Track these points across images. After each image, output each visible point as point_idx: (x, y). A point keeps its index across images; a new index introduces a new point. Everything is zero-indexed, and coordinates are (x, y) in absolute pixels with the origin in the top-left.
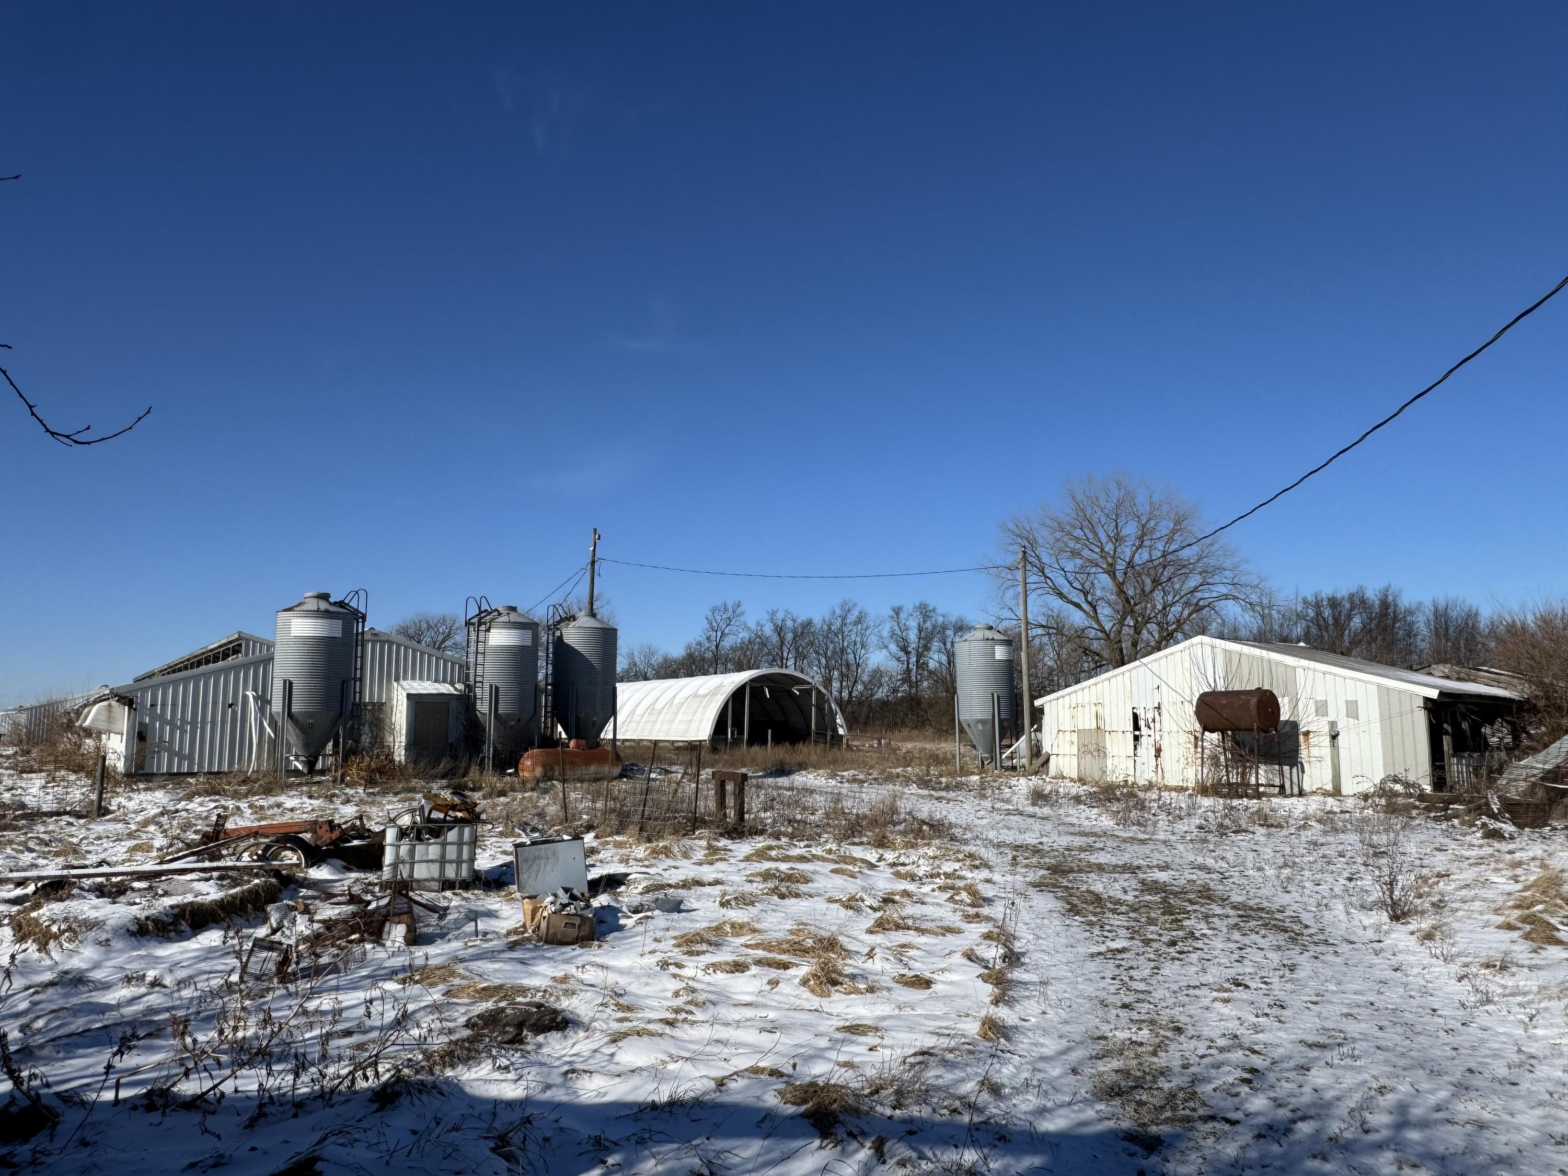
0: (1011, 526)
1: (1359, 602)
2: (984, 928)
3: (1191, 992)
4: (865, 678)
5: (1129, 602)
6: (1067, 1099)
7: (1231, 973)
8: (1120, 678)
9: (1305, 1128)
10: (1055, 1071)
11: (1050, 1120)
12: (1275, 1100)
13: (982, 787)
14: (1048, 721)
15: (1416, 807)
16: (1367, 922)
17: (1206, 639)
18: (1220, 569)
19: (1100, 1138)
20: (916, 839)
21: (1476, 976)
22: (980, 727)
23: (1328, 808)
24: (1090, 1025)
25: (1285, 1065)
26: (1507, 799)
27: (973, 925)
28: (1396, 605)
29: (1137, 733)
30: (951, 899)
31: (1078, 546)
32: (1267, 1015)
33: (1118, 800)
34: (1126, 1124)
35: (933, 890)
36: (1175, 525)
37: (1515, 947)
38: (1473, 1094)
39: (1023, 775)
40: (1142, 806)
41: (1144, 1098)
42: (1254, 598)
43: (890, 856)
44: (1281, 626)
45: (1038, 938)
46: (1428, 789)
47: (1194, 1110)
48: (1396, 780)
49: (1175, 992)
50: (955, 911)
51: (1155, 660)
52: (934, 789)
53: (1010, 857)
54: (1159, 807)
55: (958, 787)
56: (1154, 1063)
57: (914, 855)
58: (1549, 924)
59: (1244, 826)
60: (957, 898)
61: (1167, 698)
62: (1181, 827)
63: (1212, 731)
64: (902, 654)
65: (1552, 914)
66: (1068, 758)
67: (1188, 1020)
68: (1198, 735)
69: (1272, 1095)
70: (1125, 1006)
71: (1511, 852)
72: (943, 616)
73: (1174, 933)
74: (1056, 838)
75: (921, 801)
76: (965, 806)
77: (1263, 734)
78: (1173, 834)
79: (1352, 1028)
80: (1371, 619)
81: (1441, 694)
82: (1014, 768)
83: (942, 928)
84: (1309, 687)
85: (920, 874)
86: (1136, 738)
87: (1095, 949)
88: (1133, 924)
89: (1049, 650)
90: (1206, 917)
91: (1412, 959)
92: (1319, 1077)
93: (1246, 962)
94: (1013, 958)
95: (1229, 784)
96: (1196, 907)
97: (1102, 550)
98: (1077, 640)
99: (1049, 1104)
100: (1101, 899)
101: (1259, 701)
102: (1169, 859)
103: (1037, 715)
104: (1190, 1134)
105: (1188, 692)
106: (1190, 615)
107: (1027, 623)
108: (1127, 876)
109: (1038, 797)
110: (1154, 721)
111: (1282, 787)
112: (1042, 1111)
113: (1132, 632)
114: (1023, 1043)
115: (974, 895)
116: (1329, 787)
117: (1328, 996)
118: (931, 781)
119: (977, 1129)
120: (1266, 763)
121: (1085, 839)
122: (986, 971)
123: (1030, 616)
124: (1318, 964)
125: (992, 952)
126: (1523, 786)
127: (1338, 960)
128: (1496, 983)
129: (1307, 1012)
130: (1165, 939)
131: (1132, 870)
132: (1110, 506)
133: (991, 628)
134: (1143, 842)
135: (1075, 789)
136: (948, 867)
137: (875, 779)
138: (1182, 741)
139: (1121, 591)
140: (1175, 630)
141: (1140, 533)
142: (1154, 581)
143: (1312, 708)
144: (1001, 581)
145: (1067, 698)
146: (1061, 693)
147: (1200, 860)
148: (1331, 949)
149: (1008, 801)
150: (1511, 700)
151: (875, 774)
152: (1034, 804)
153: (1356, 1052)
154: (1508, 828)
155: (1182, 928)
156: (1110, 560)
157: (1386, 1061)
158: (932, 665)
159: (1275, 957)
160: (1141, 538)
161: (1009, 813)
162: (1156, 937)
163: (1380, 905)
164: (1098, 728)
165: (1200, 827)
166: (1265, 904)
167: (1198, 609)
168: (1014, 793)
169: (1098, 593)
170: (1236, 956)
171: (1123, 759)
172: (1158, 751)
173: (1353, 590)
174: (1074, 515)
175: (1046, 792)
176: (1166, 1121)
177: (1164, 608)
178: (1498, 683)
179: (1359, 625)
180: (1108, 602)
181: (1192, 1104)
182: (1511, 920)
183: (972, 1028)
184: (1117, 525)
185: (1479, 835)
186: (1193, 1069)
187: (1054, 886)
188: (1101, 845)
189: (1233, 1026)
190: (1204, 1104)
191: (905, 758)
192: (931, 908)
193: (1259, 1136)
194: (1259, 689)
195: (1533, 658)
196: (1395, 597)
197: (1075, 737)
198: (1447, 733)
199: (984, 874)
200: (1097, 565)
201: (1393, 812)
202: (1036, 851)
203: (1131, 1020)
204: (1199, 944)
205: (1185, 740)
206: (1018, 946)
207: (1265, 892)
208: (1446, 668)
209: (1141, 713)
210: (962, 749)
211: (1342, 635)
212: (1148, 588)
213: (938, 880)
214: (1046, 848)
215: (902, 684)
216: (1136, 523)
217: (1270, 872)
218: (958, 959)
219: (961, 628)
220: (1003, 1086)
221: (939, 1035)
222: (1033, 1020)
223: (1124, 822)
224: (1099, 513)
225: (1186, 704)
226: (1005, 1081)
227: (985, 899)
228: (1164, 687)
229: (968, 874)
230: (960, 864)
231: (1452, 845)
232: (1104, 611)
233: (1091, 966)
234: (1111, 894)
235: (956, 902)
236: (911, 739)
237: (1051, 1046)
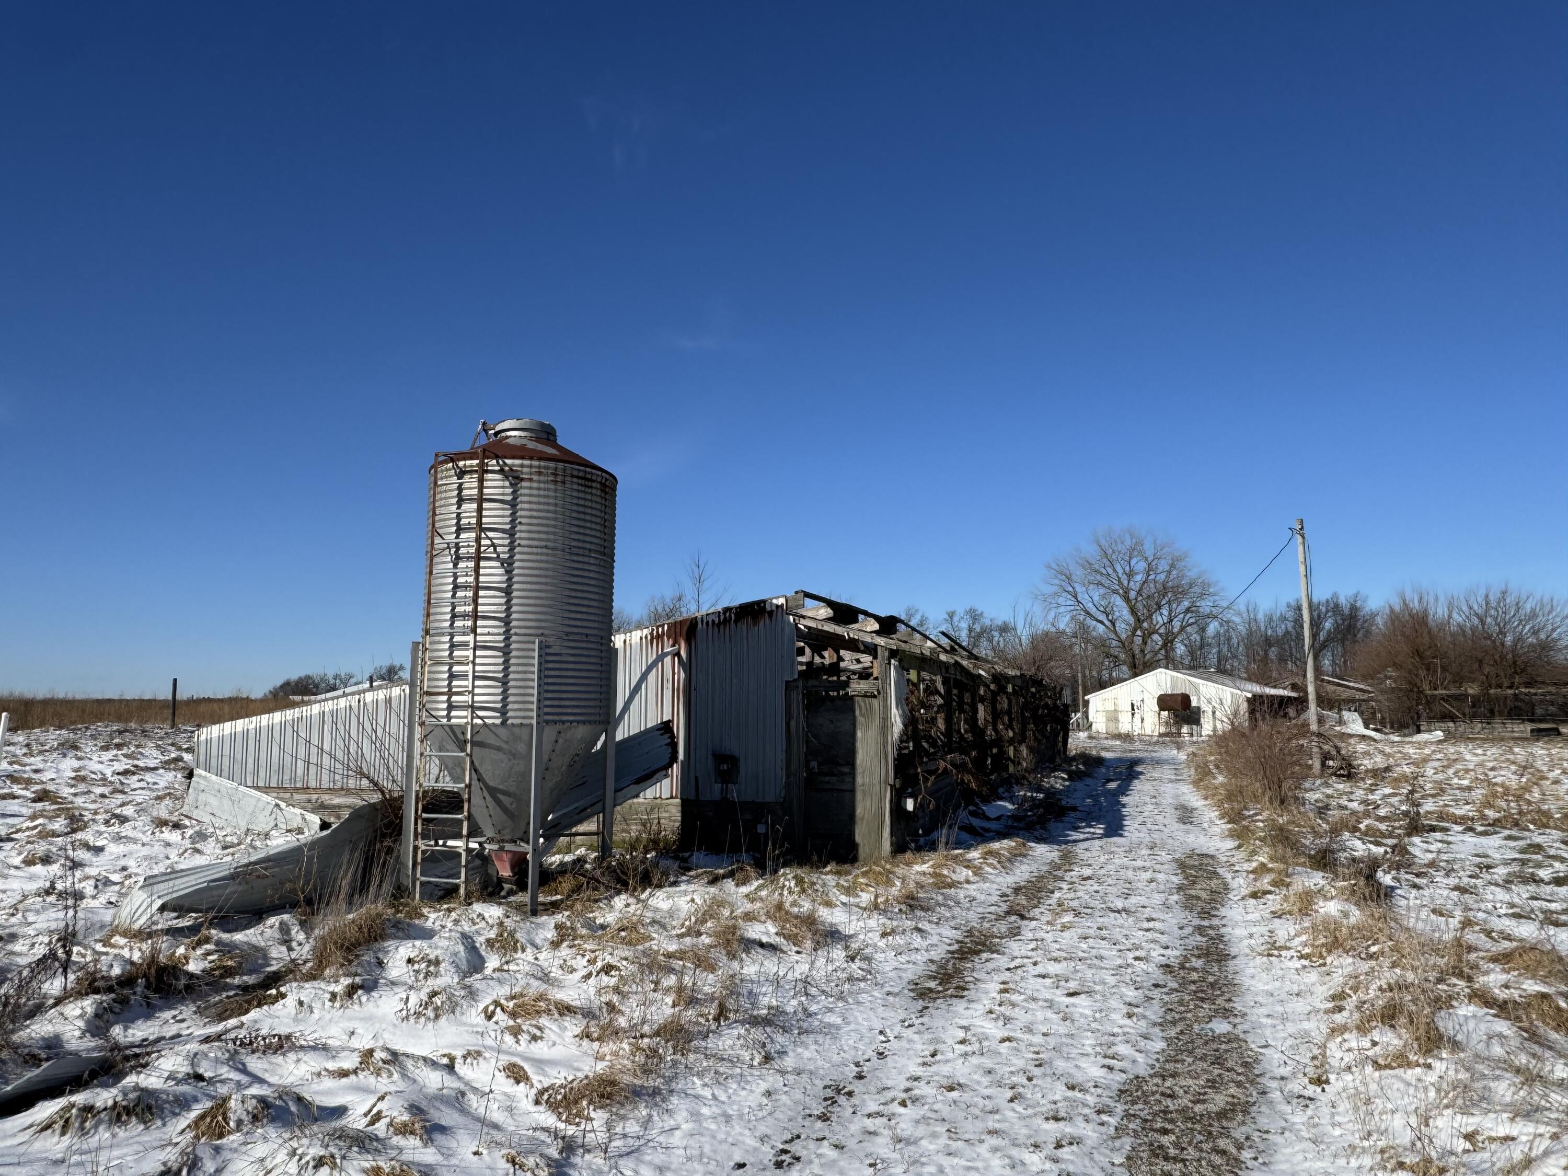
5: (1138, 619)
14: (1092, 707)
29: (1133, 712)
31: (1102, 579)
33: (1124, 738)
61: (1146, 696)
63: (1164, 711)
66: (1101, 722)
68: (1160, 713)
77: (1186, 712)
81: (1253, 695)
95: (1173, 732)
97: (1119, 582)
101: (1184, 698)
103: (1086, 703)
105: (1155, 693)
110: (1141, 706)
111: (1193, 733)
120: (1188, 723)
132: (1125, 550)
135: (1105, 734)
138: (1152, 715)
139: (1133, 612)
141: (1147, 570)
145: (1100, 696)
146: (1098, 693)
150: (1291, 697)
156: (1125, 589)
160: (1148, 574)
164: (1116, 710)
169: (1117, 615)
171: (1127, 723)
172: (1143, 720)
174: (1099, 557)
180: (1124, 620)
194: (1184, 693)
197: (1104, 714)
200: (1116, 593)
209: (1134, 703)
216: (1143, 563)
224: (1118, 555)
225: (1154, 698)
228: (1145, 691)
232: (1121, 626)
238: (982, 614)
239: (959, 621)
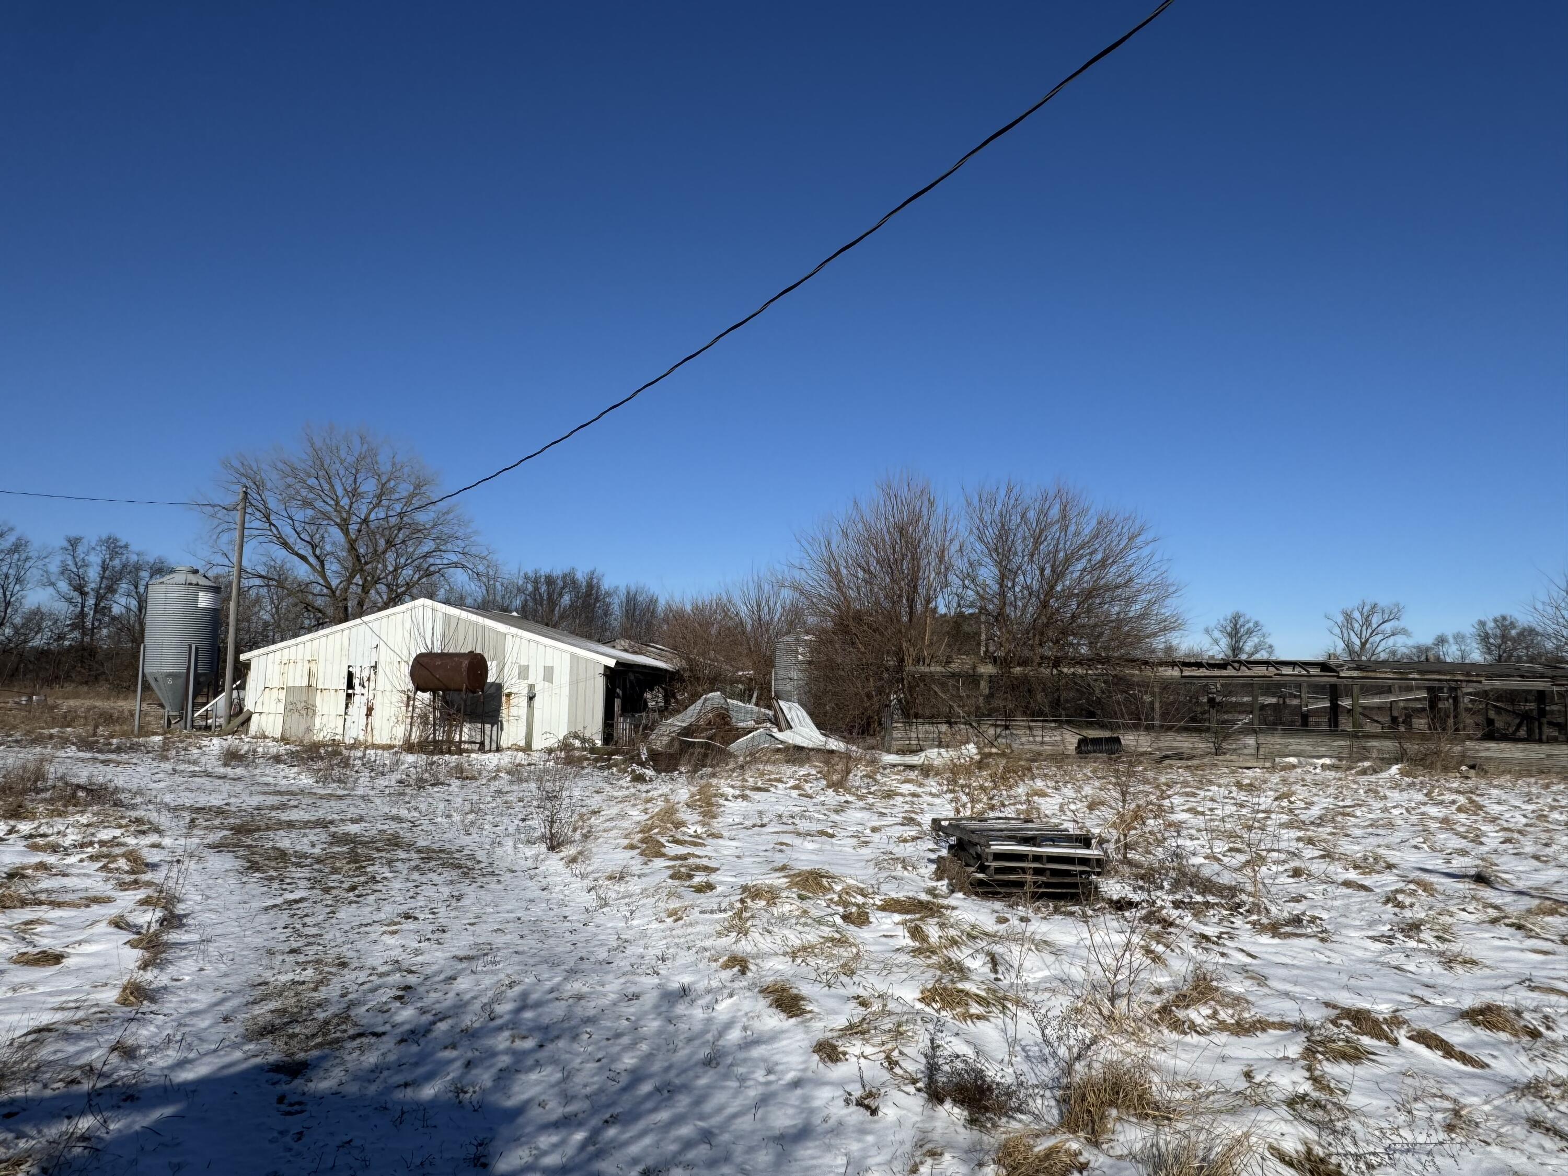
0: (236, 464)
1: (569, 581)
2: (141, 894)
3: (363, 929)
4: (18, 620)
5: (359, 561)
6: (213, 1047)
7: (404, 908)
8: (338, 635)
9: (443, 1026)
10: (203, 1023)
11: (191, 1070)
12: (421, 1008)
13: (165, 747)
14: (254, 679)
15: (588, 759)
16: (529, 854)
17: (428, 602)
18: (453, 537)
19: (245, 1076)
20: (65, 806)
21: (601, 887)
22: (170, 681)
23: (517, 761)
24: (252, 974)
25: (437, 979)
26: (653, 750)
27: (127, 893)
28: (598, 588)
29: (350, 691)
30: (104, 868)
31: (311, 496)
32: (429, 939)
33: (322, 758)
34: (272, 1058)
35: (81, 861)
36: (415, 488)
37: (633, 862)
38: (578, 976)
39: (218, 736)
40: (346, 763)
41: (297, 1030)
42: (481, 568)
43: (25, 827)
44: (503, 597)
45: (208, 897)
46: (599, 743)
47: (345, 1031)
48: (576, 736)
49: (346, 932)
50: (107, 880)
51: (377, 619)
52: (100, 751)
53: (188, 819)
54: (363, 765)
55: (134, 748)
56: (313, 998)
57: (59, 824)
58: (658, 842)
59: (442, 779)
60: (112, 866)
61: (385, 657)
62: (381, 782)
63: (424, 691)
64: (76, 594)
65: (663, 835)
66: (271, 717)
67: (354, 954)
68: (412, 695)
69: (419, 1005)
70: (292, 951)
71: (648, 792)
72: (138, 555)
73: (356, 880)
74: (245, 798)
75: (80, 764)
76: (139, 769)
77: (471, 695)
78: (373, 788)
79: (499, 940)
80: (576, 597)
81: (617, 663)
82: (208, 728)
83: (87, 899)
84: (515, 653)
85: (66, 845)
86: (349, 696)
87: (270, 903)
88: (316, 874)
89: (266, 602)
90: (390, 862)
91: (558, 879)
92: (464, 984)
93: (419, 898)
94: (172, 921)
95: (435, 741)
96: (383, 854)
97: (337, 503)
98: (300, 594)
99: (192, 1055)
100: (286, 854)
101: (470, 663)
102: (363, 813)
103: (242, 671)
104: (337, 1053)
105: (405, 652)
106: (420, 579)
107: (241, 570)
108: (318, 830)
109: (232, 757)
110: (369, 679)
111: (482, 744)
112: (181, 1064)
113: (359, 591)
114: (171, 1003)
115: (135, 861)
116: (522, 743)
117: (485, 918)
118: (97, 742)
119: (99, 1095)
120: (470, 722)
121: (279, 798)
122: (136, 937)
123: (245, 563)
124: (483, 892)
125: (148, 918)
126: (666, 740)
127: (500, 887)
128: (613, 891)
129: (465, 933)
130: (345, 885)
131: (323, 824)
132: (350, 459)
133: (196, 572)
134: (340, 798)
135: (274, 748)
136: (105, 834)
137: (17, 741)
138: (394, 700)
139: (352, 548)
140: (404, 593)
141: (379, 491)
142: (387, 542)
143: (516, 672)
144: (216, 522)
145: (278, 654)
146: (272, 647)
147: (394, 811)
148: (495, 879)
149: (195, 763)
150: (666, 671)
151: (18, 735)
152: (225, 765)
153: (498, 959)
154: (649, 773)
155: (365, 873)
156: (344, 515)
157: (519, 963)
158: (116, 610)
159: (446, 891)
160: (379, 497)
161: (194, 774)
162: (337, 884)
163: (543, 838)
164: (310, 686)
165: (400, 782)
166: (447, 846)
167: (428, 574)
168: (204, 754)
169: (328, 548)
170: (411, 894)
171: (332, 718)
172: (370, 711)
173: (567, 570)
174: (310, 463)
175: (242, 752)
176: (316, 1046)
177: (395, 570)
178: (659, 657)
179: (568, 602)
180: (338, 559)
181: (344, 1027)
182: (635, 842)
183: (110, 996)
184: (355, 482)
185: (628, 779)
186: (350, 997)
187: (235, 846)
188: (295, 803)
189: (396, 953)
190: (356, 1025)
191: (65, 717)
192: (75, 879)
193: (403, 1041)
194: (472, 652)
195: (684, 638)
196: (599, 580)
197: (282, 695)
198: (618, 697)
199: (153, 838)
200: (330, 519)
201: (569, 763)
202: (220, 812)
203: (297, 963)
204: (379, 887)
205: (397, 699)
206: (180, 909)
207: (449, 836)
208: (625, 643)
209: (356, 671)
210: (144, 705)
211: (553, 611)
212: (380, 549)
213: (90, 849)
214: (233, 809)
215: (71, 631)
216: (375, 481)
217: (456, 818)
218: (102, 927)
219: (160, 570)
220: (139, 1047)
221: (63, 1009)
222: (187, 978)
223: (324, 780)
224: (338, 465)
225: (403, 664)
226: (141, 1042)
227: (147, 865)
228: (382, 646)
229: (132, 841)
230: (123, 830)
231: (607, 787)
232: (332, 567)
233: (264, 918)
234: (298, 848)
235: (110, 871)
236: (76, 696)
237: (203, 999)
238: (126, 546)
239: (87, 554)
